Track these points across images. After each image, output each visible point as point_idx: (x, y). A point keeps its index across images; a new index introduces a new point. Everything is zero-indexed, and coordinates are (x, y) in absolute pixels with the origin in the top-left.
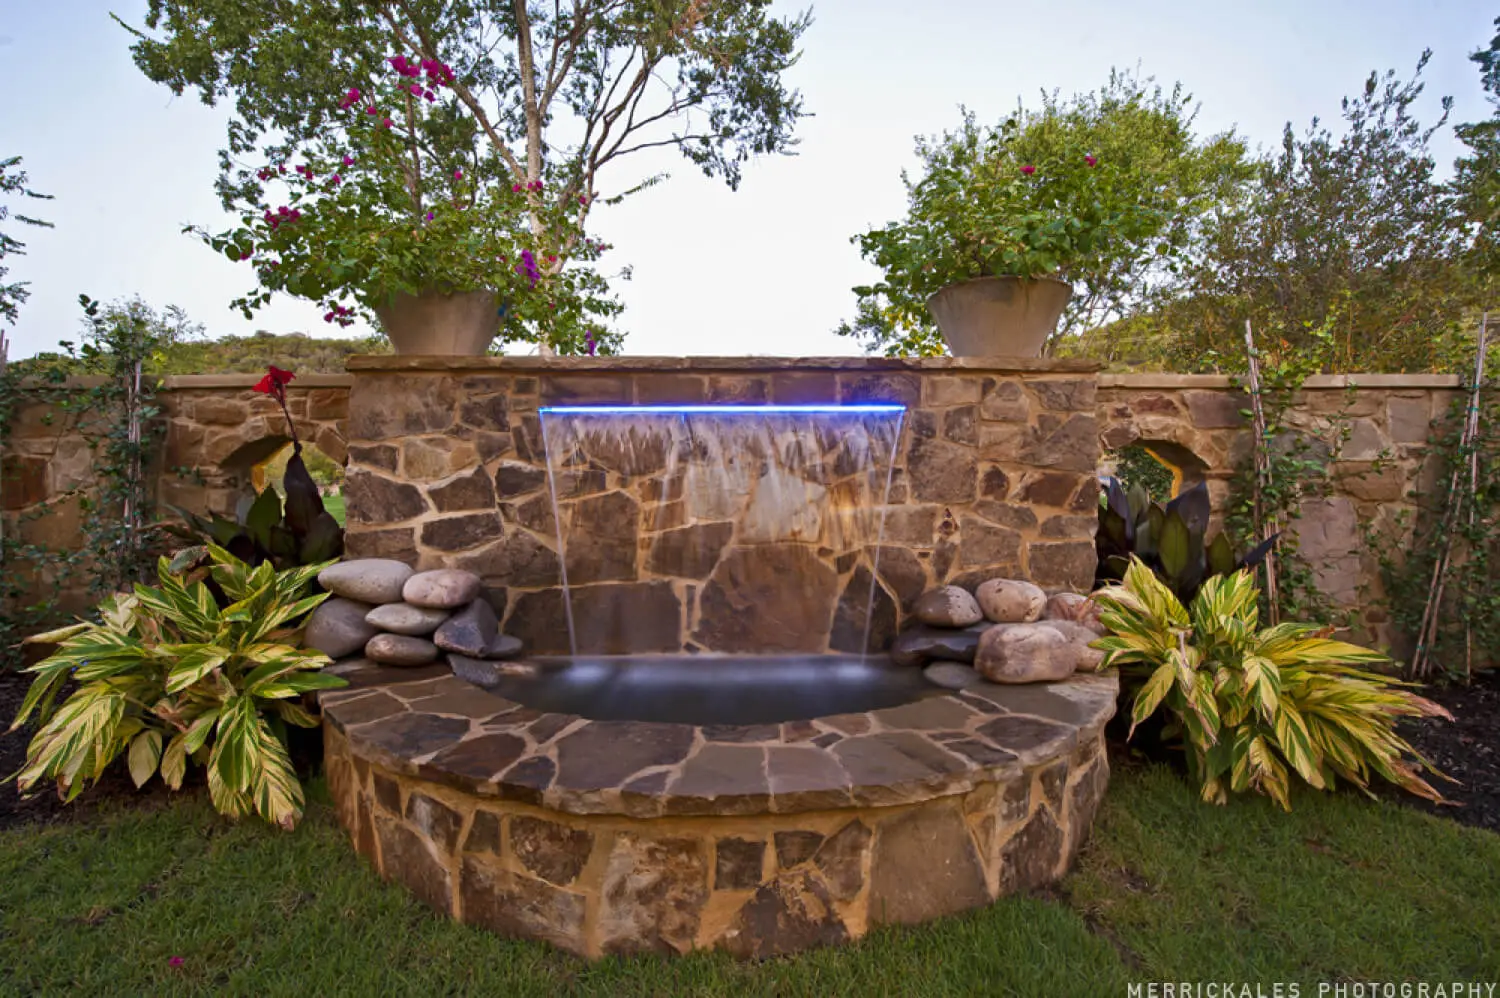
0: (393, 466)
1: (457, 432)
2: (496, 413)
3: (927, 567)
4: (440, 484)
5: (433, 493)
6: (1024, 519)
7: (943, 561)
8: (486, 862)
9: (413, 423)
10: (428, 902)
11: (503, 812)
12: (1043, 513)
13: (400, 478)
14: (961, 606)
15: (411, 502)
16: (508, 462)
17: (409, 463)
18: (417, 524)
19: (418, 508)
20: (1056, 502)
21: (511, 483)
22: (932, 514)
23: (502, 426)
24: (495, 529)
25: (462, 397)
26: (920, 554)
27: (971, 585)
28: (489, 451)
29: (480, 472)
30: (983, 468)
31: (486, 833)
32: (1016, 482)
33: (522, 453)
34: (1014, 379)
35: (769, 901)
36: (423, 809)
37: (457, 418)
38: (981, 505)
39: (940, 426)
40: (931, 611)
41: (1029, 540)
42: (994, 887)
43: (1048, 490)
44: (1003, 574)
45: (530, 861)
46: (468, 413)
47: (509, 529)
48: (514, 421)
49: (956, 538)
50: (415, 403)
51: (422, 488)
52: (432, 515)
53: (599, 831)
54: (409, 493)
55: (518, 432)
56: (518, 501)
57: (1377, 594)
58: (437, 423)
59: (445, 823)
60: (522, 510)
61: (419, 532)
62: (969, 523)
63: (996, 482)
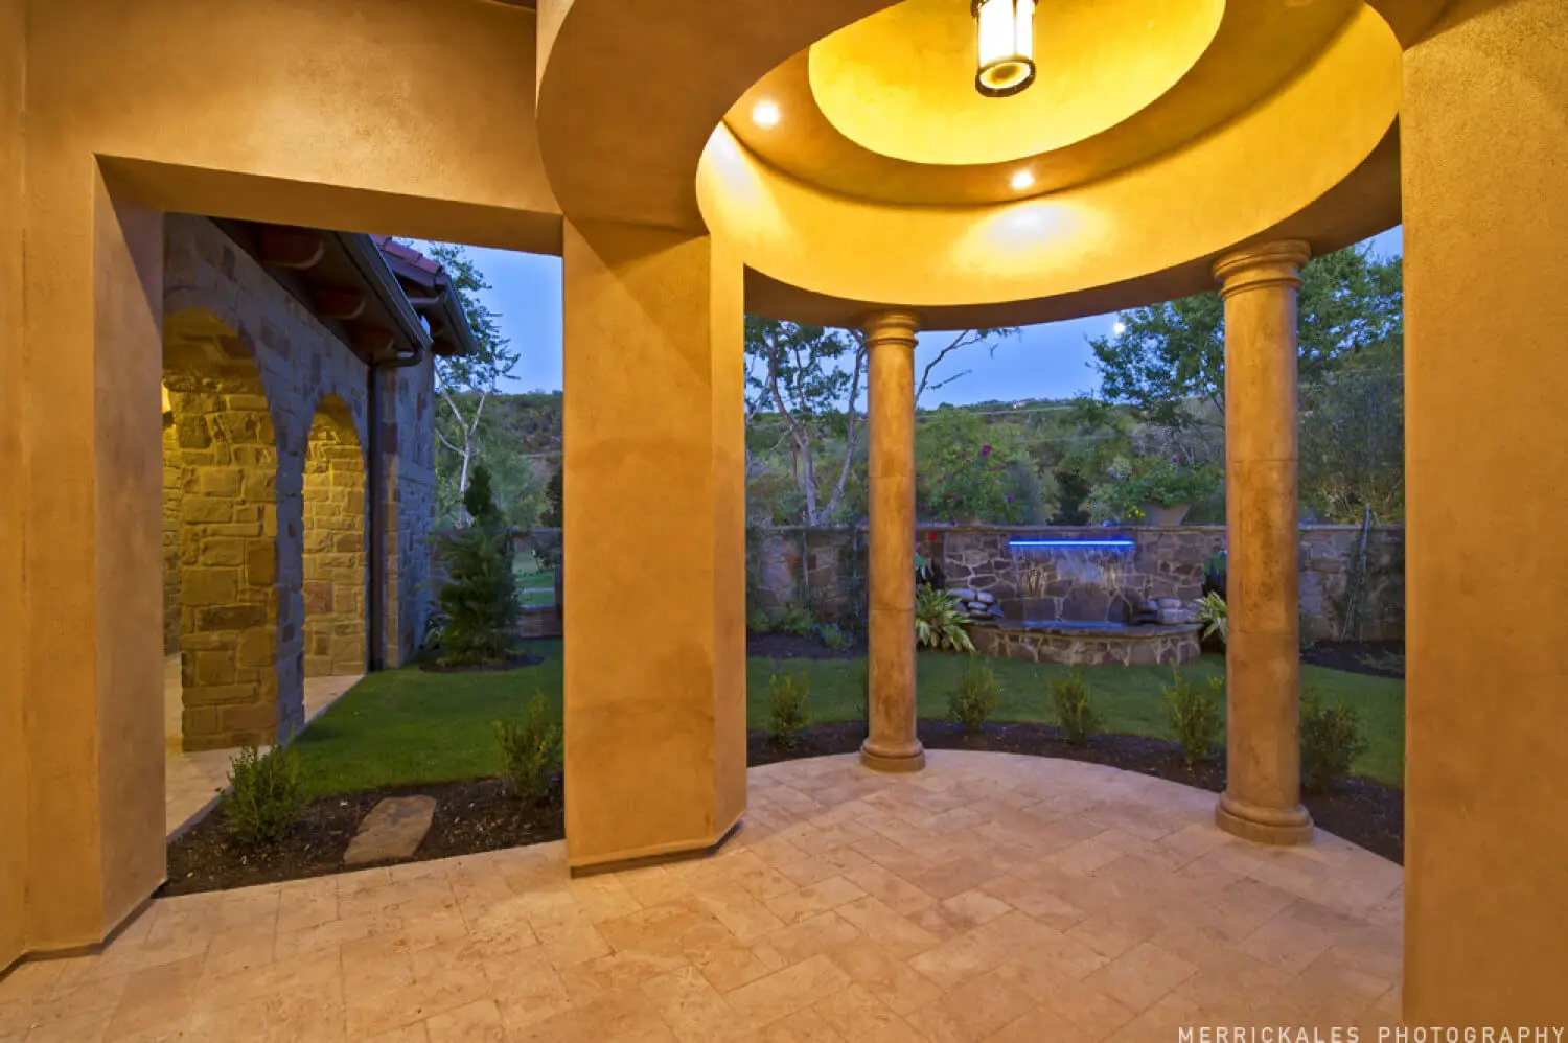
0: (961, 560)
1: (981, 550)
2: (994, 544)
3: (1141, 594)
4: (975, 566)
5: (974, 569)
6: (1175, 579)
7: (1147, 592)
8: (1045, 649)
9: (967, 547)
10: (1030, 659)
11: (1050, 637)
12: (1183, 577)
13: (963, 564)
14: (1153, 605)
15: (966, 572)
16: (999, 559)
17: (966, 560)
18: (969, 578)
19: (969, 574)
20: (1187, 573)
21: (999, 565)
22: (1142, 577)
23: (996, 547)
24: (993, 580)
25: (983, 539)
26: (1138, 590)
27: (1157, 600)
28: (991, 556)
29: (989, 562)
30: (1160, 562)
31: (1046, 642)
32: (1172, 567)
33: (1002, 556)
34: (1172, 533)
35: (1108, 656)
36: (1026, 640)
37: (981, 545)
38: (1160, 574)
39: (1144, 548)
40: (1143, 607)
41: (1177, 586)
42: (1158, 661)
43: (1185, 569)
44: (1169, 597)
45: (1057, 646)
46: (985, 543)
47: (998, 580)
48: (1000, 546)
49: (1151, 585)
50: (968, 541)
51: (970, 567)
52: (973, 576)
53: (1072, 639)
54: (966, 568)
55: (1001, 550)
56: (1002, 571)
57: (1331, 609)
58: (976, 547)
59: (1034, 642)
60: (1004, 574)
61: (969, 581)
62: (1155, 580)
63: (1165, 566)
